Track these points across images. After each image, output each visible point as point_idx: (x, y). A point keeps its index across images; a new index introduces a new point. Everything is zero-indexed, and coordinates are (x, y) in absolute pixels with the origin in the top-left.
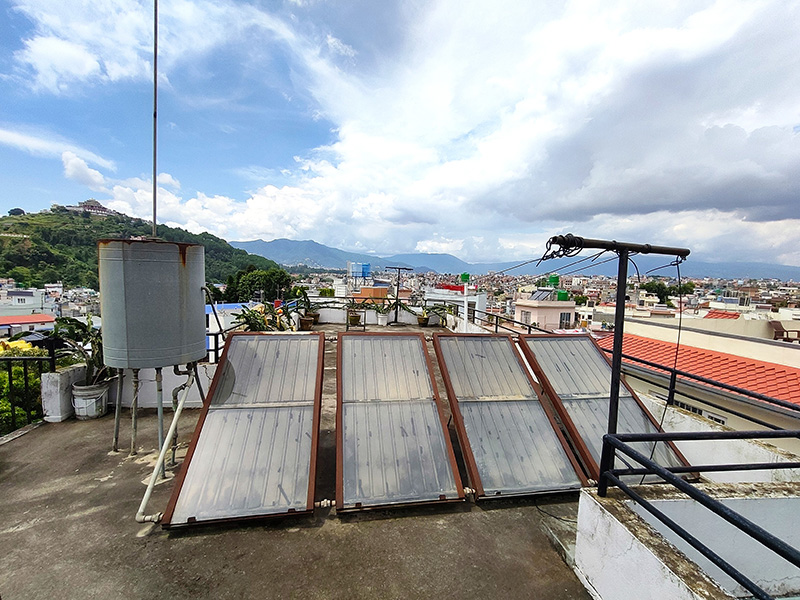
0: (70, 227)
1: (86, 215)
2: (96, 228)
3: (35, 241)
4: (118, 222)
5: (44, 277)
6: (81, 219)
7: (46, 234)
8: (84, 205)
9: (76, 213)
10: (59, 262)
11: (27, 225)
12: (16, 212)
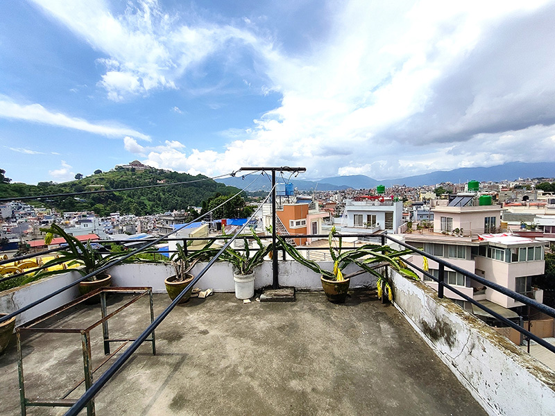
0: (124, 178)
1: (133, 170)
2: (138, 177)
3: (106, 188)
4: (150, 172)
5: (111, 209)
6: (130, 173)
7: (112, 183)
8: (132, 164)
9: (128, 169)
10: (119, 199)
11: (103, 179)
12: (98, 172)
